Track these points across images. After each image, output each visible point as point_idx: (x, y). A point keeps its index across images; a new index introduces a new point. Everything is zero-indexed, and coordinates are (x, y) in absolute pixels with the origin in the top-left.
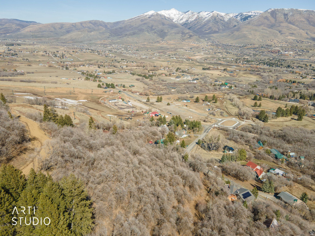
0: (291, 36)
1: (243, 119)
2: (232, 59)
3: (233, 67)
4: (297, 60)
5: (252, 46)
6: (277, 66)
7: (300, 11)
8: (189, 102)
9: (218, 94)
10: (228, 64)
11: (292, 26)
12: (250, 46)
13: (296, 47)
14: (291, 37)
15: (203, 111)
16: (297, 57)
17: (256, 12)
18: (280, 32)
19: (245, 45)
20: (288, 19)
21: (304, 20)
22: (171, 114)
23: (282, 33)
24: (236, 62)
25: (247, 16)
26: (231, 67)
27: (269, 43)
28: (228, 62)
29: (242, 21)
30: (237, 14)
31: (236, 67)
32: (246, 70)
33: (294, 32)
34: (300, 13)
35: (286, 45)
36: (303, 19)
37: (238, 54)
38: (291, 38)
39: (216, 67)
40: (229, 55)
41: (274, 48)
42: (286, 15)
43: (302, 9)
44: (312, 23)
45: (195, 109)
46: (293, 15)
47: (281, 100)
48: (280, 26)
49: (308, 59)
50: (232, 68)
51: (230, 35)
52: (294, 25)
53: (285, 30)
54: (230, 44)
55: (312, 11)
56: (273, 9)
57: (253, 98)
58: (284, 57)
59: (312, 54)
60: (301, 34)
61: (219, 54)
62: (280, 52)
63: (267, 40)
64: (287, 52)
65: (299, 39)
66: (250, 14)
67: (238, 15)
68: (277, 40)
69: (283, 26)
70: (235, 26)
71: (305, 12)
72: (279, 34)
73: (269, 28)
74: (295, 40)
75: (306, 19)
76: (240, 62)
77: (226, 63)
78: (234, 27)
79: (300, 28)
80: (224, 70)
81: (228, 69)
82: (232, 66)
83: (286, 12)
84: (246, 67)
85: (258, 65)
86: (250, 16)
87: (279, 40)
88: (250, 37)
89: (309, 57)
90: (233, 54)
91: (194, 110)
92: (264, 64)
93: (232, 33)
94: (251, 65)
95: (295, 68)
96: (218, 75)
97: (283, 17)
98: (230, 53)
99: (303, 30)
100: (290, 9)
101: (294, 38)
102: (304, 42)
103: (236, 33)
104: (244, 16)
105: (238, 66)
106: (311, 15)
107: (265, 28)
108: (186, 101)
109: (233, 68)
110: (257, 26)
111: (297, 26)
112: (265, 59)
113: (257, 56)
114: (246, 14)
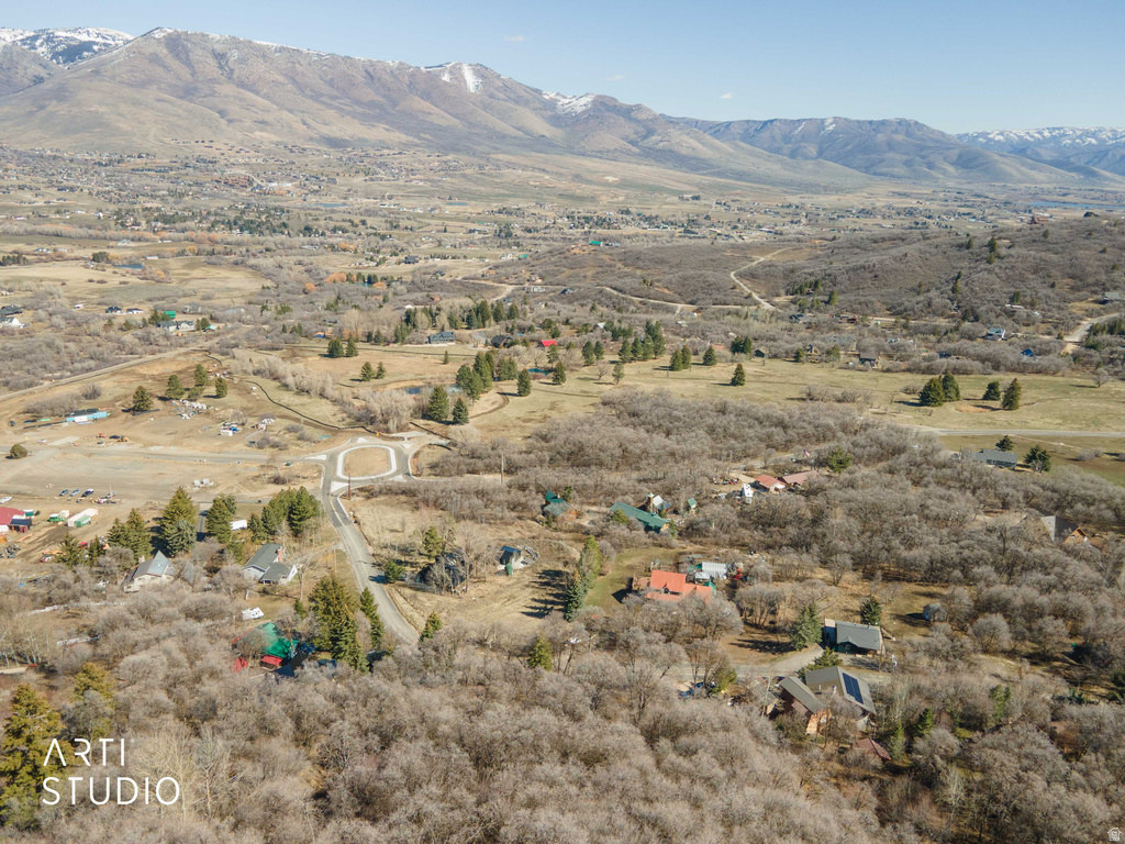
0: (261, 130)
1: (388, 431)
2: (101, 214)
3: (120, 244)
4: (317, 209)
5: (144, 160)
6: (274, 231)
7: (259, 48)
8: (102, 419)
9: (182, 358)
10: (91, 232)
11: (253, 96)
12: (139, 160)
13: (294, 167)
14: (264, 134)
15: (218, 444)
16: (312, 199)
17: (102, 30)
18: (222, 113)
19: (117, 157)
20: (232, 70)
21: (281, 79)
22: (88, 493)
23: (231, 117)
24: (123, 225)
25: (73, 43)
26: (112, 243)
27: (200, 150)
28: (90, 227)
29: (58, 63)
30: (28, 34)
31: (132, 244)
32: (183, 251)
33: (268, 118)
34: (263, 54)
35: (260, 161)
36: (277, 77)
37: (109, 192)
38: (266, 137)
39: (46, 249)
40: (73, 195)
41: (228, 172)
42: (220, 57)
43: (265, 43)
44: (308, 92)
45: (175, 443)
46: (242, 61)
47: (403, 342)
48: (213, 94)
49: (344, 204)
50: (119, 247)
51: (31, 113)
52: (257, 93)
53: (237, 108)
54: (49, 152)
55: (298, 51)
56: (169, 31)
57: (325, 351)
58: (275, 201)
59: (346, 189)
60: (290, 127)
61: (28, 195)
62: (255, 185)
63: (193, 142)
64: (274, 184)
65: (290, 142)
66: (84, 38)
67: (35, 38)
68: (226, 141)
69: (226, 96)
70: (39, 80)
71: (275, 51)
72: (223, 122)
73: (181, 98)
74: (281, 143)
75: (286, 75)
76: (136, 223)
77: (83, 232)
78: (36, 83)
79: (281, 106)
80: (96, 258)
81: (112, 252)
82: (111, 239)
83: (219, 48)
84: (174, 241)
85: (209, 230)
86: (87, 46)
87: (234, 143)
88: (123, 126)
89: (345, 198)
90: (90, 193)
91: (173, 450)
92: (230, 225)
93: (42, 108)
94: (187, 234)
95: (328, 233)
96: (90, 281)
97: (212, 62)
98: (72, 189)
99: (291, 111)
100: (227, 36)
101: (275, 138)
102: (308, 152)
103: (61, 109)
104: (60, 43)
105: (140, 240)
106: (297, 65)
107: (166, 96)
108: (84, 418)
109: (125, 247)
110: (131, 85)
111: (266, 97)
112: (222, 209)
113: (186, 198)
114: (68, 35)
